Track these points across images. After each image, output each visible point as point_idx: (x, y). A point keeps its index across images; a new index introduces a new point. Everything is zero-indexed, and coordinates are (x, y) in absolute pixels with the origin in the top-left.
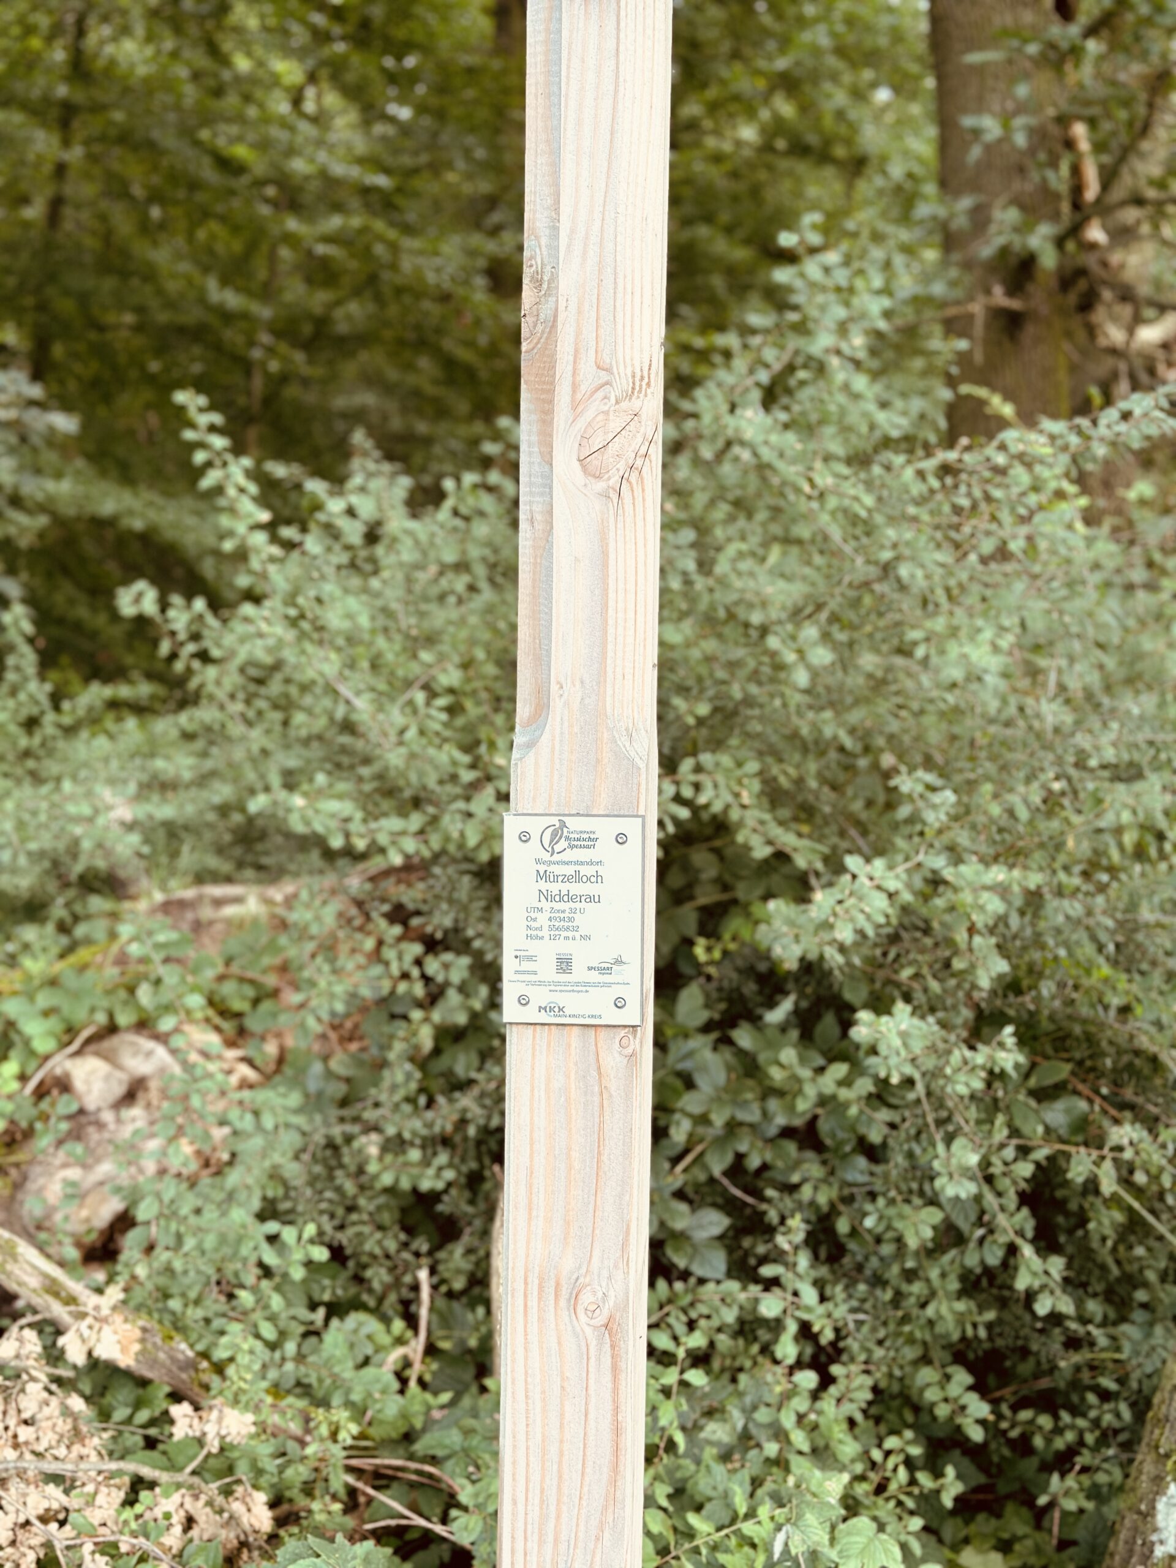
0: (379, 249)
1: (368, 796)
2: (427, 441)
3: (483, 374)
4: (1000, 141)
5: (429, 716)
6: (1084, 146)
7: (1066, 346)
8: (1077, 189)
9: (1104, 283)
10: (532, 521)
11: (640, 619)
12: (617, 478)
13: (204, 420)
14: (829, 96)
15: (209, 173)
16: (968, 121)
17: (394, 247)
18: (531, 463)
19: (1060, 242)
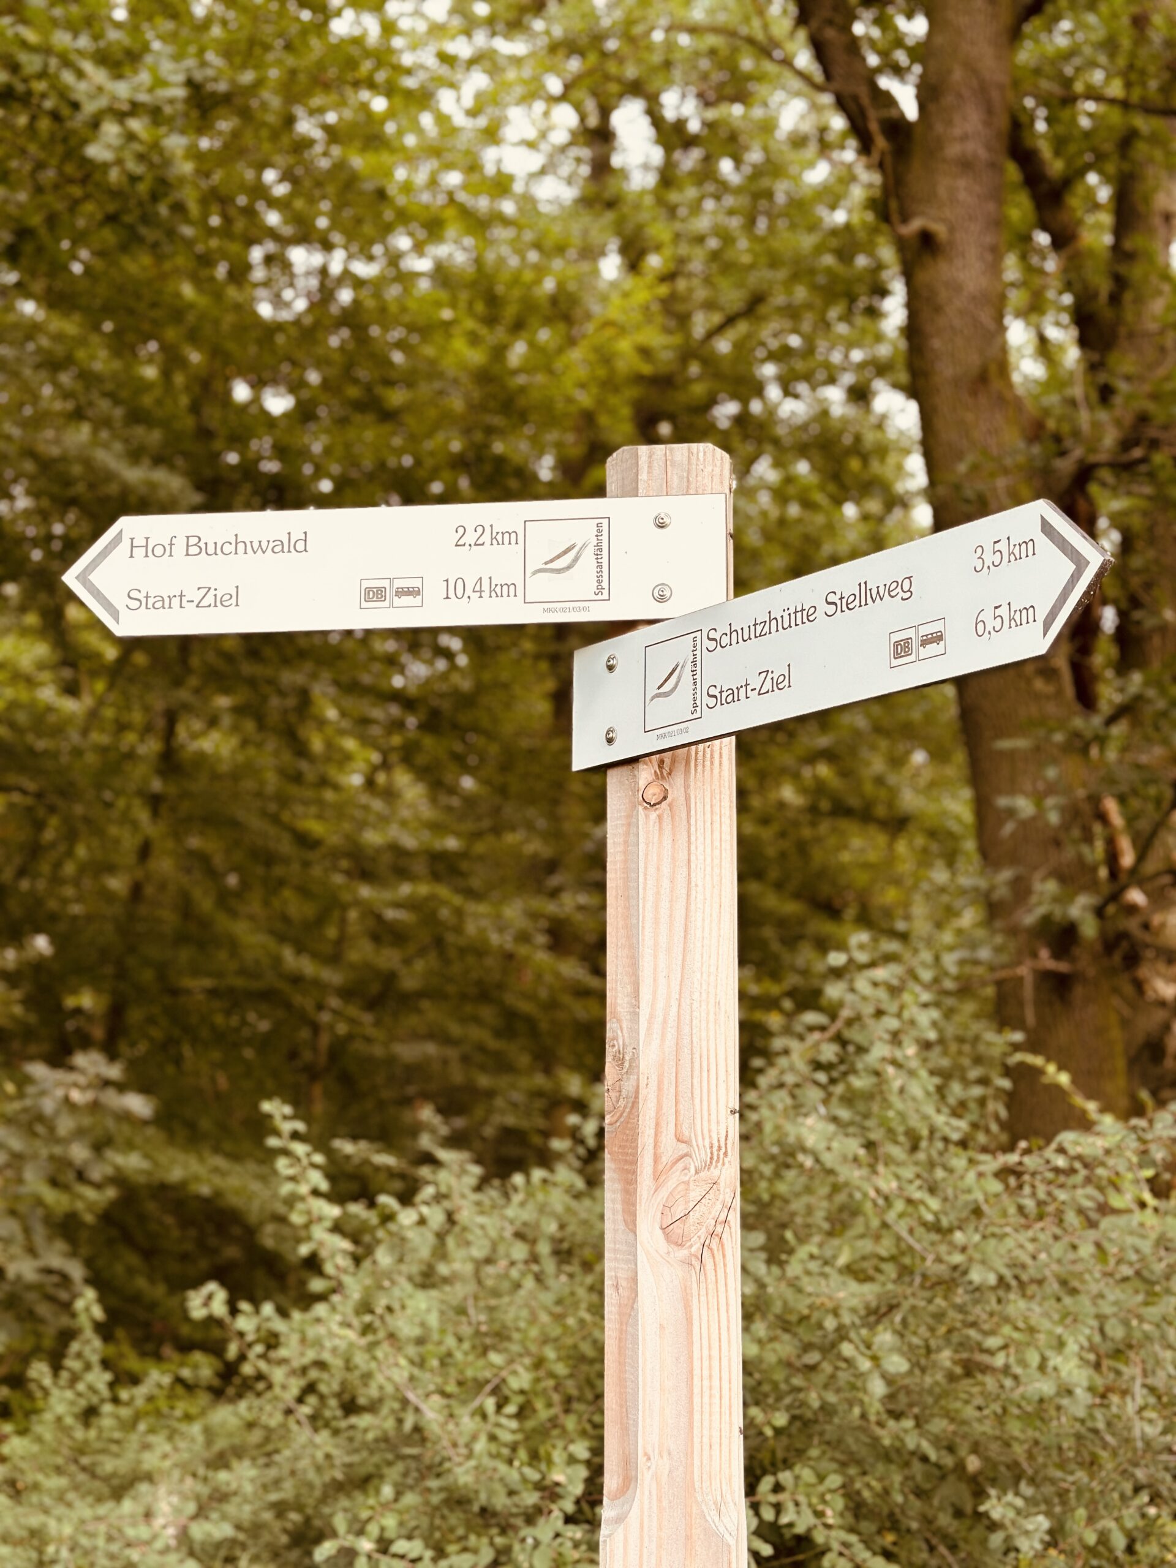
0: (444, 913)
1: (436, 1508)
2: (490, 1094)
3: (544, 1026)
4: (1034, 819)
5: (498, 1425)
6: (1117, 819)
7: (1116, 1001)
8: (1112, 857)
9: (1147, 946)
10: (617, 1287)
11: (725, 1385)
12: (698, 1245)
13: (287, 1127)
14: (868, 764)
15: (285, 846)
16: (1002, 802)
17: (459, 913)
18: (615, 1231)
19: (1099, 912)
